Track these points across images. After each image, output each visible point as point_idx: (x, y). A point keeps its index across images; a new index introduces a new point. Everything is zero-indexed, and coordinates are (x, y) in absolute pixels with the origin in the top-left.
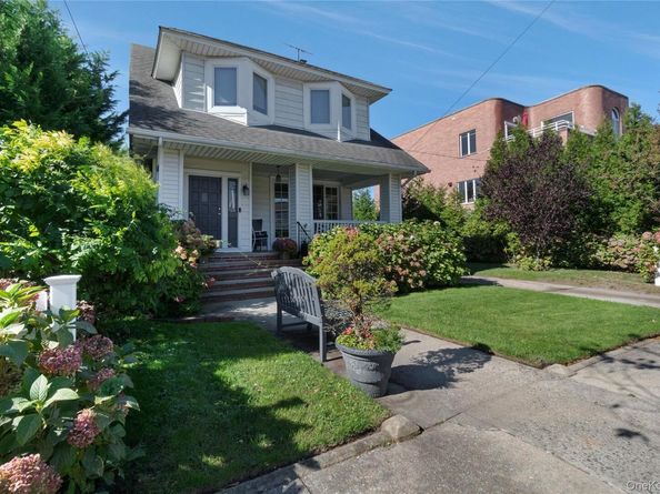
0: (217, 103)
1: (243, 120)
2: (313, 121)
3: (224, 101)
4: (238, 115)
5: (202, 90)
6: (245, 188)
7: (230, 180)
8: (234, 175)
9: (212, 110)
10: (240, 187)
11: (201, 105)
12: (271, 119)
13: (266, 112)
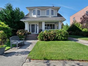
0: (33, 15)
1: (36, 17)
2: (47, 15)
4: (35, 16)
6: (38, 25)
8: (36, 24)
9: (33, 16)
12: (40, 16)
13: (40, 15)
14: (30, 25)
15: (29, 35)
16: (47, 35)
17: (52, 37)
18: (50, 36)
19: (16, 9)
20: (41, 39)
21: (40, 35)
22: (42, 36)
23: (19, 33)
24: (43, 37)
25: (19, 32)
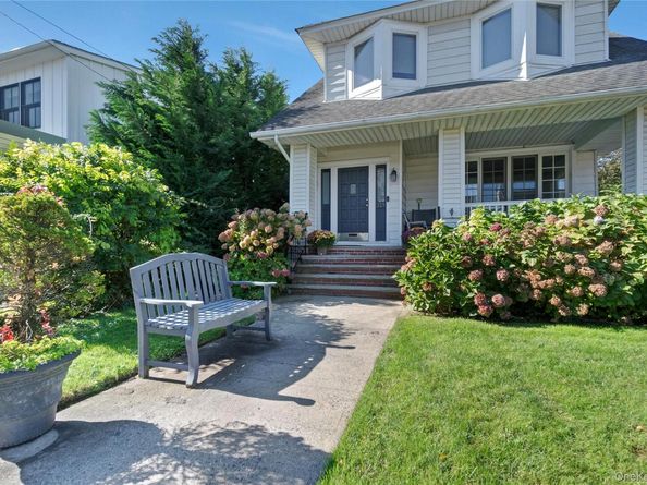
0: (357, 84)
1: (378, 95)
2: (485, 64)
3: (365, 80)
4: (373, 91)
5: (342, 77)
6: (394, 172)
7: (378, 167)
8: (381, 161)
9: (356, 94)
10: (388, 173)
11: (342, 93)
12: (422, 81)
13: (413, 77)
14: (326, 172)
15: (321, 257)
16: (511, 258)
17: (573, 278)
18: (550, 270)
19: (230, 62)
20: (433, 292)
21: (427, 257)
22: (445, 266)
23: (236, 240)
24: (460, 275)
25: (242, 232)
